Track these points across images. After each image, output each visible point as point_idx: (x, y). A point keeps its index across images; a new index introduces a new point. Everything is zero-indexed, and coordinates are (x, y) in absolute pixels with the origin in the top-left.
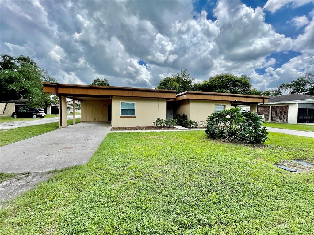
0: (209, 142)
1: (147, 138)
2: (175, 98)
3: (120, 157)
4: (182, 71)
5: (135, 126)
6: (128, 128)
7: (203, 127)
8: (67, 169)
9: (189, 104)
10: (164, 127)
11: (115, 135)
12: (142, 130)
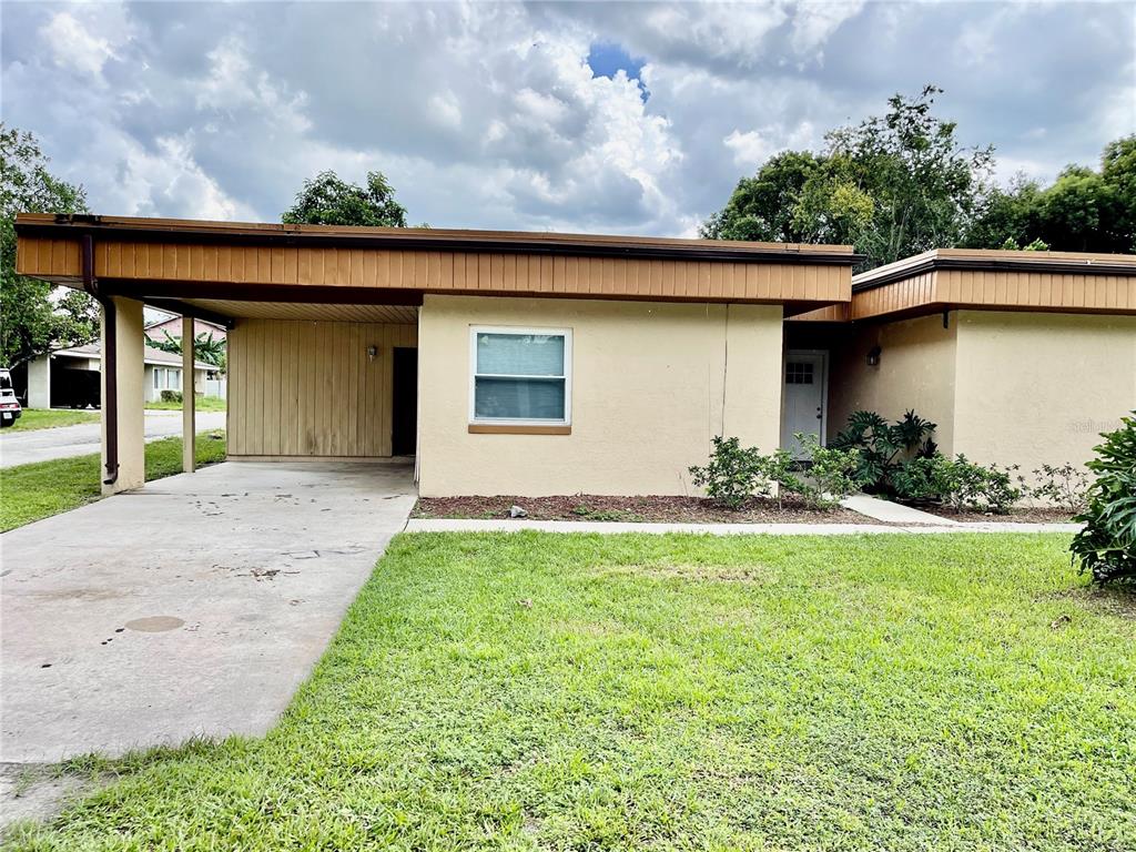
0: (1110, 621)
1: (649, 574)
2: (846, 296)
3: (480, 699)
4: (896, 102)
5: (569, 491)
6: (523, 502)
7: (1057, 513)
8: (158, 756)
9: (953, 336)
10: (762, 503)
11: (441, 550)
12: (610, 519)
